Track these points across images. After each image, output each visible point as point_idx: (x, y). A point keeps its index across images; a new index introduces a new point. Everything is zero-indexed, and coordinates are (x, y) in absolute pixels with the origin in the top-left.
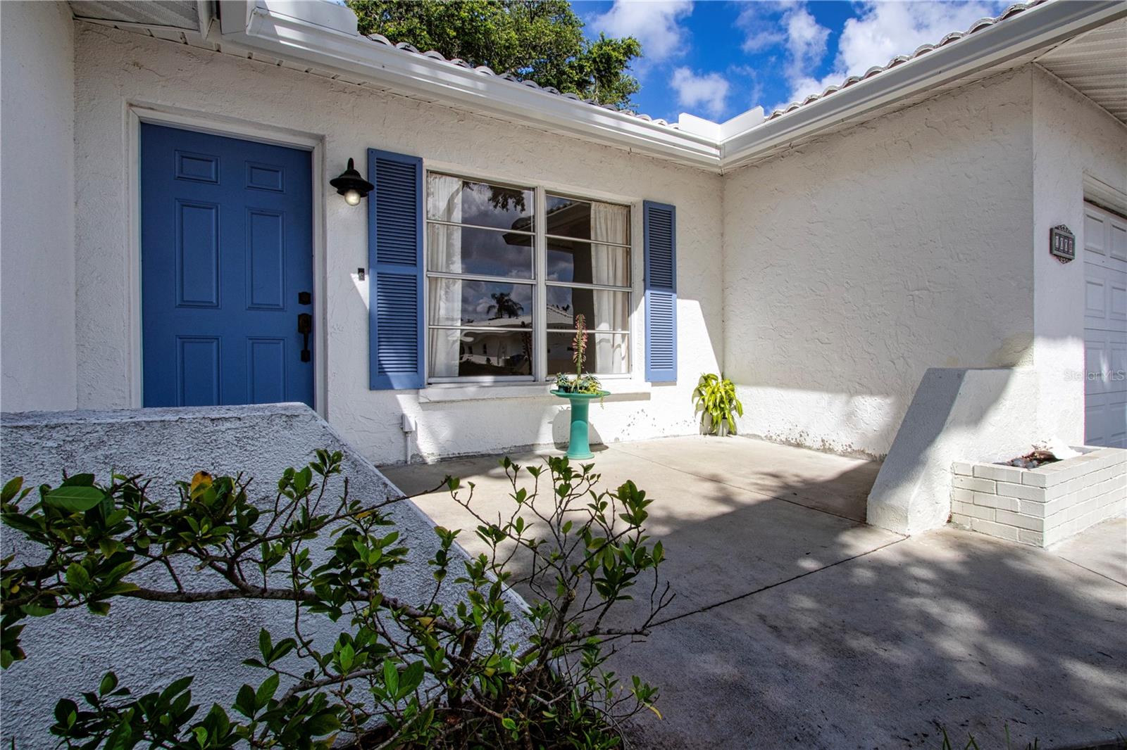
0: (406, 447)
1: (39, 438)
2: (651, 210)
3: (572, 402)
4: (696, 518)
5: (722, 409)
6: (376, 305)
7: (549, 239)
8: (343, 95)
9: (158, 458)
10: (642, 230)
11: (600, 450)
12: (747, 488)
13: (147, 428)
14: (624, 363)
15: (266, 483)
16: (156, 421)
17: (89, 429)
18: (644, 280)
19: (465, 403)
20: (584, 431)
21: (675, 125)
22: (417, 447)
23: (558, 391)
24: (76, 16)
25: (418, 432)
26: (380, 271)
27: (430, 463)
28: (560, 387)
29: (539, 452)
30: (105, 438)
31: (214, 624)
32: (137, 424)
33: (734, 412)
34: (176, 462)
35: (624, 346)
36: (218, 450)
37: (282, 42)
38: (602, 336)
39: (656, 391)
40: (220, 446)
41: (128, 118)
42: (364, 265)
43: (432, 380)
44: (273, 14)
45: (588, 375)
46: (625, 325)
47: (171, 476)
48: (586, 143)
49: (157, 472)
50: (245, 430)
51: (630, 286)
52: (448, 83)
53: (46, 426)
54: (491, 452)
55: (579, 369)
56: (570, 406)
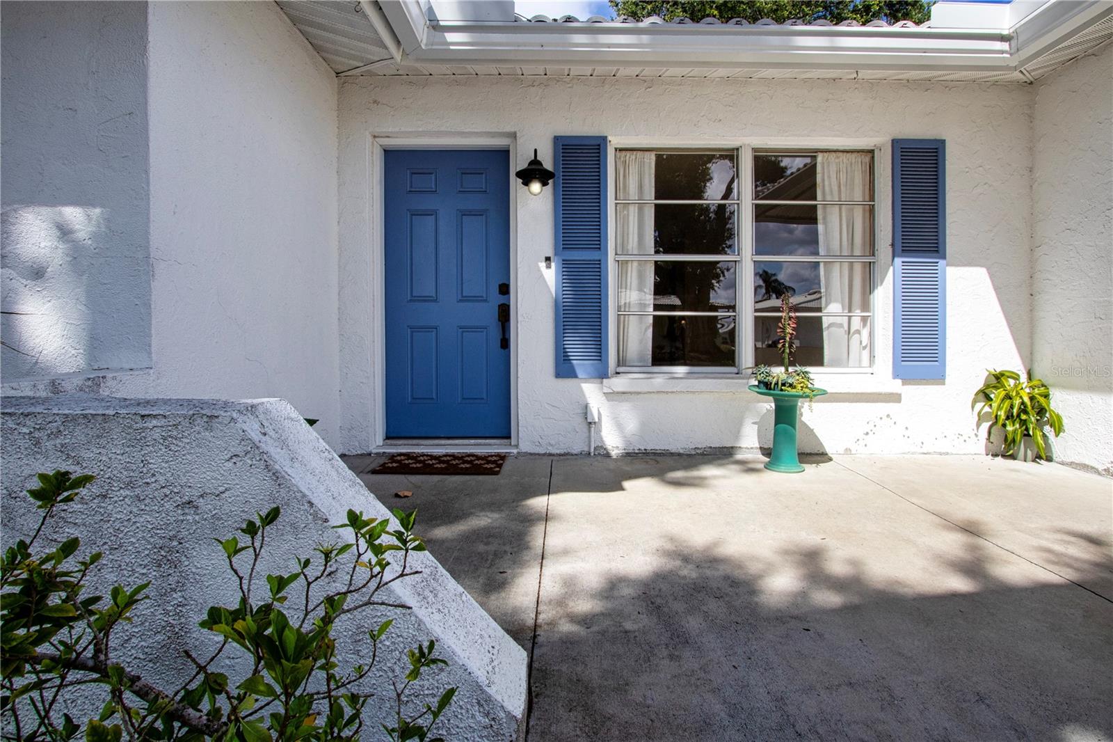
0: (589, 437)
1: (18, 424)
2: (903, 150)
3: (776, 401)
4: (901, 590)
5: (1023, 423)
6: (561, 293)
7: (757, 206)
8: (532, 88)
9: (100, 451)
10: (890, 178)
11: (818, 463)
12: (1026, 555)
13: (92, 421)
14: (866, 354)
15: (190, 487)
16: (98, 415)
17: (50, 419)
18: (893, 245)
19: (652, 395)
20: (792, 438)
21: (927, 24)
22: (601, 438)
23: (757, 386)
24: (337, 73)
25: (603, 424)
26: (564, 258)
27: (615, 457)
28: (759, 382)
29: (739, 457)
30: (62, 428)
31: (147, 624)
32: (85, 416)
33: (1047, 429)
34: (114, 456)
35: (865, 333)
36: (147, 448)
37: (452, 47)
38: (832, 320)
39: (912, 393)
40: (148, 444)
41: (373, 148)
42: (550, 253)
43: (621, 369)
44: (442, 23)
45: (798, 368)
46: (866, 306)
47: (110, 470)
48: (805, 81)
49: (99, 464)
50: (170, 428)
51: (873, 255)
52: (609, 46)
53: (22, 414)
54: (681, 451)
55: (786, 361)
56: (773, 405)
